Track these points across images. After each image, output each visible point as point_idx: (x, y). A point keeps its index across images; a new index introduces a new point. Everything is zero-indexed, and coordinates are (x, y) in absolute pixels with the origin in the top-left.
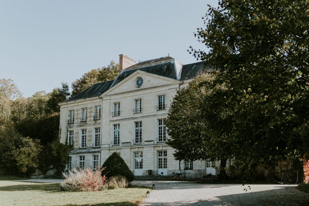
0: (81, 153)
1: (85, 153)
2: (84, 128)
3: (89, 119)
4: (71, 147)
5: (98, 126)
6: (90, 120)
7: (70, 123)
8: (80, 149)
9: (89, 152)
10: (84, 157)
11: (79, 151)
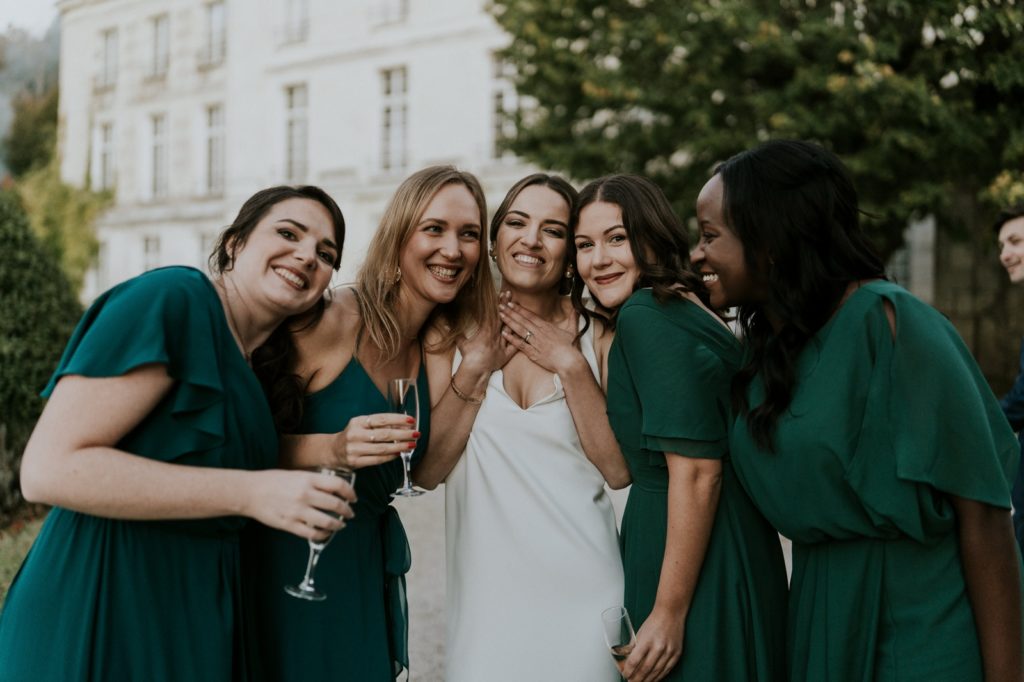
0: (145, 222)
1: (160, 221)
2: (157, 107)
3: (175, 67)
4: (107, 196)
5: (212, 98)
6: (181, 72)
7: (102, 90)
8: (141, 205)
9: (177, 219)
10: (158, 241)
11: (136, 214)
